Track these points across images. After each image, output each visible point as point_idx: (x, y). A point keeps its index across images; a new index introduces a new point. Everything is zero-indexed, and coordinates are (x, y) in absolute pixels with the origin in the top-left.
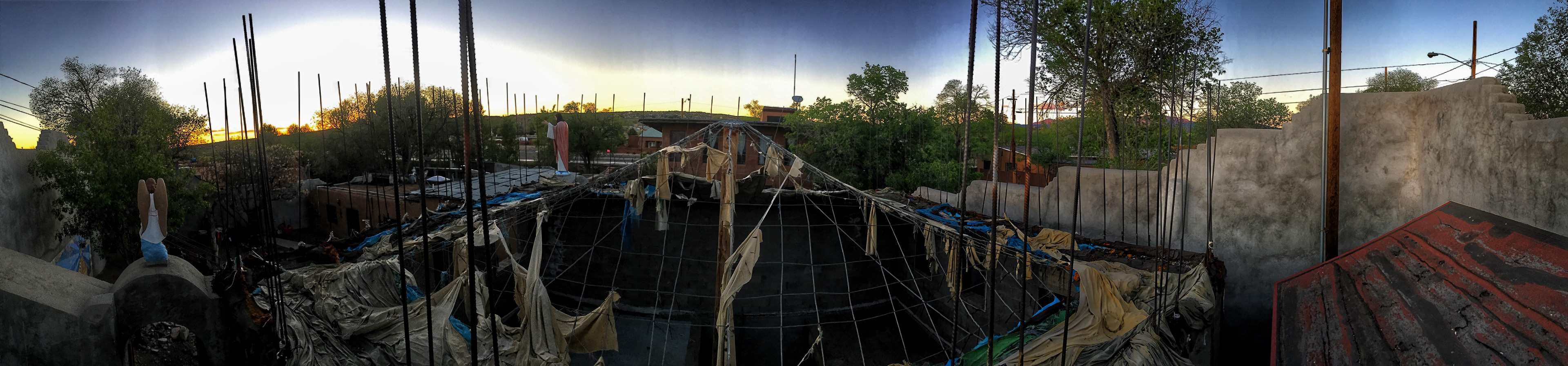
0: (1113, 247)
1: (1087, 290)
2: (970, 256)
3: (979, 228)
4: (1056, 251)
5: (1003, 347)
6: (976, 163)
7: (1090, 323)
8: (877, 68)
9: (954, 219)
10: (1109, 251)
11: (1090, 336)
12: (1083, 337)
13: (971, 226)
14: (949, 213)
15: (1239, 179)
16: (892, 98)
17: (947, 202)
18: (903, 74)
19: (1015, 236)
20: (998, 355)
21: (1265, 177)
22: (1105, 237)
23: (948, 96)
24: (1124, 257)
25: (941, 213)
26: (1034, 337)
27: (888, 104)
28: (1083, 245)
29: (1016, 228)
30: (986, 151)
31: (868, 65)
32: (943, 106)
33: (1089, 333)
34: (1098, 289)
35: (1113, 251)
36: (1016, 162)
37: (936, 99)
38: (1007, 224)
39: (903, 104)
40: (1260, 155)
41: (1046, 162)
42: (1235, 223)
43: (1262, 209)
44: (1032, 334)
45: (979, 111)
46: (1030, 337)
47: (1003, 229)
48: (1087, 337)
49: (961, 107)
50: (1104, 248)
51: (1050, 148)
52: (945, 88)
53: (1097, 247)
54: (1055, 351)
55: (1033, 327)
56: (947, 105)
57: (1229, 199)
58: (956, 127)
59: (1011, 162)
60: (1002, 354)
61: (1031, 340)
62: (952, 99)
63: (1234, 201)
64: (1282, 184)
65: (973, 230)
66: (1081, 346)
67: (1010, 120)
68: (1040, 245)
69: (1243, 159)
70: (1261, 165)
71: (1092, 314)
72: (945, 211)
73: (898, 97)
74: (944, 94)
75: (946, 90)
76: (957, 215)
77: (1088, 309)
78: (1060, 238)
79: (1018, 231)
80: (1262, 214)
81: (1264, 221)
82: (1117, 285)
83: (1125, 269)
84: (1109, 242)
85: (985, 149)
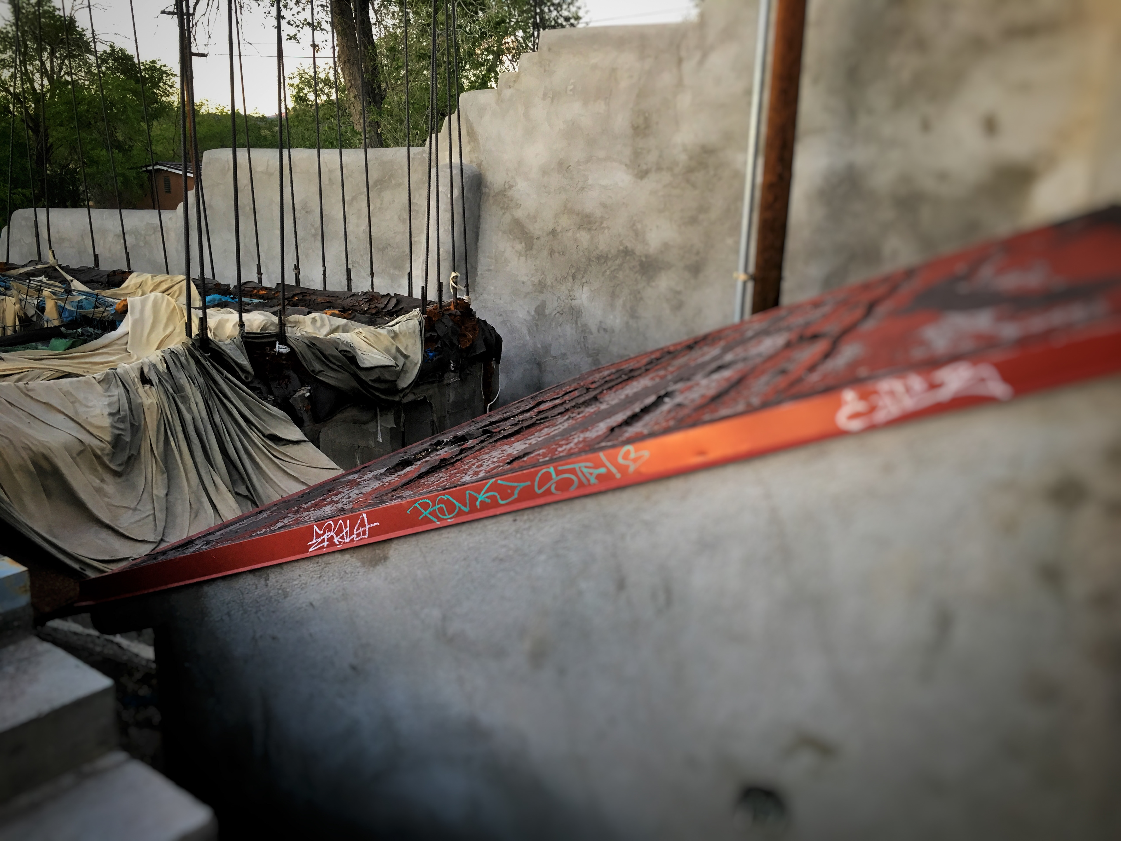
15: (589, 160)
21: (649, 151)
29: (70, 279)
40: (642, 94)
42: (578, 269)
43: (638, 234)
50: (255, 301)
57: (567, 209)
63: (578, 214)
64: (690, 170)
69: (600, 107)
70: (641, 121)
79: (75, 283)
80: (639, 249)
81: (642, 265)
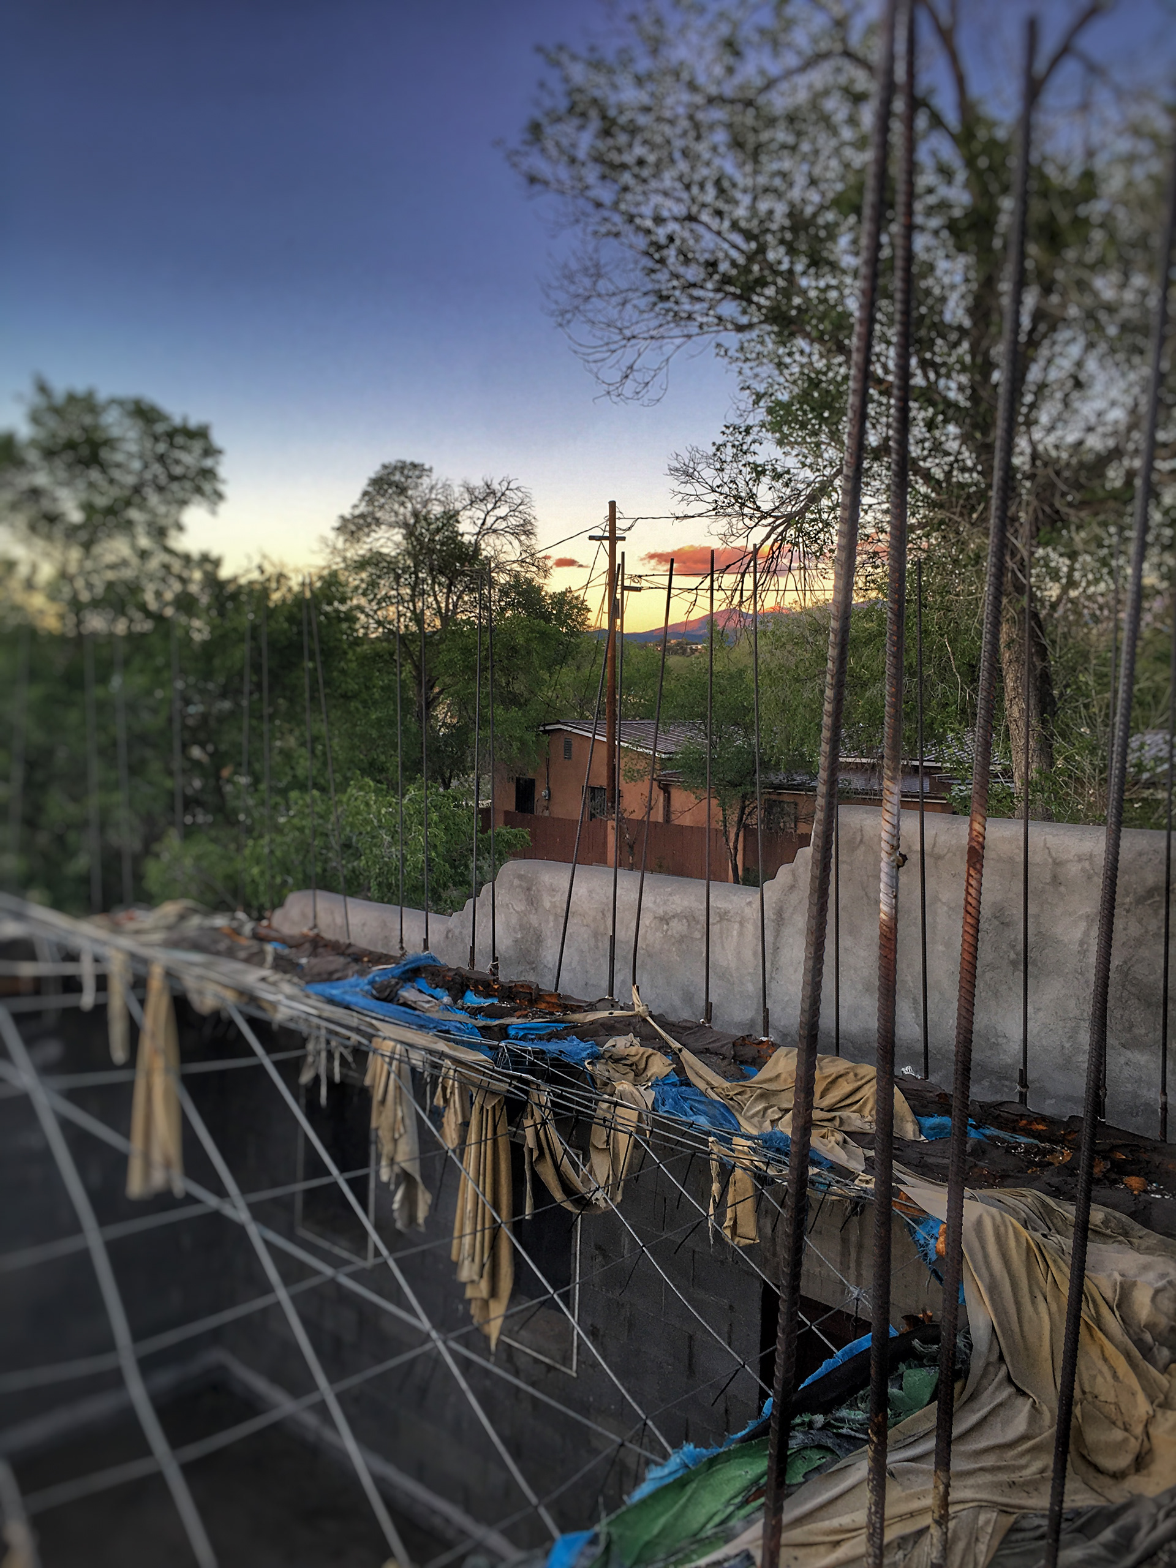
0: (1061, 1141)
1: (992, 1299)
2: (542, 1154)
3: (552, 1047)
4: (839, 1137)
5: (729, 1491)
6: (486, 788)
7: (1019, 1425)
8: (86, 403)
9: (462, 1016)
10: (1044, 1153)
11: (1028, 1473)
12: (1004, 1477)
13: (524, 1038)
14: (439, 992)
16: (160, 533)
17: (426, 948)
18: (201, 434)
19: (675, 1079)
20: (717, 1519)
22: (1023, 1097)
23: (378, 522)
24: (1114, 1182)
25: (408, 994)
26: (829, 1457)
27: (144, 555)
28: (936, 1120)
29: (676, 1045)
30: (523, 743)
31: (43, 389)
32: (362, 564)
33: (1023, 1461)
34: (1033, 1298)
35: (1064, 1156)
36: (623, 784)
37: (331, 535)
38: (644, 1031)
39: (205, 558)
41: (734, 785)
44: (820, 1447)
45: (492, 583)
46: (816, 1458)
47: (633, 1050)
48: (1015, 1477)
49: (431, 570)
50: (1023, 1140)
51: (748, 729)
52: (365, 493)
53: (991, 1131)
54: (912, 1515)
55: (819, 1419)
56: (374, 561)
58: (415, 648)
59: (603, 782)
60: (729, 1517)
61: (818, 1469)
62: (398, 535)
65: (540, 1054)
66: (1004, 1510)
67: (597, 617)
68: (772, 1114)
71: (1021, 1393)
72: (422, 983)
73: (180, 528)
74: (362, 516)
75: (371, 502)
76: (472, 999)
77: (1002, 1373)
78: (845, 1087)
79: (687, 1055)
82: (1109, 1294)
83: (1126, 1234)
84: (1043, 1119)
85: (518, 733)
